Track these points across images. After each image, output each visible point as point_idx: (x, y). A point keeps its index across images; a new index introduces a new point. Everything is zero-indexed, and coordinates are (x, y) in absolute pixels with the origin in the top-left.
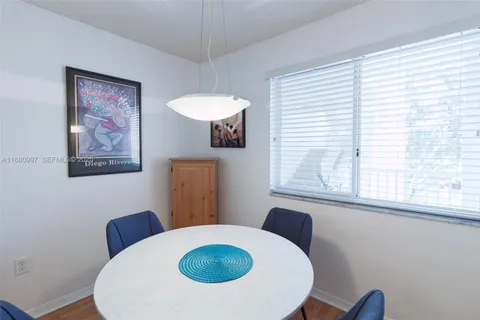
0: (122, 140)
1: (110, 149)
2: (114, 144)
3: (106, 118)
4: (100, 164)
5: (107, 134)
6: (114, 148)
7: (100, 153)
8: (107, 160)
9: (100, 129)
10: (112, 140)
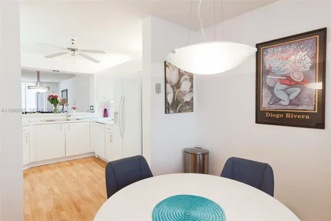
0: (300, 94)
1: (287, 103)
2: (291, 98)
3: (283, 76)
4: (277, 116)
5: (284, 90)
6: (291, 103)
7: (278, 107)
8: (284, 113)
9: (279, 87)
10: (289, 95)
